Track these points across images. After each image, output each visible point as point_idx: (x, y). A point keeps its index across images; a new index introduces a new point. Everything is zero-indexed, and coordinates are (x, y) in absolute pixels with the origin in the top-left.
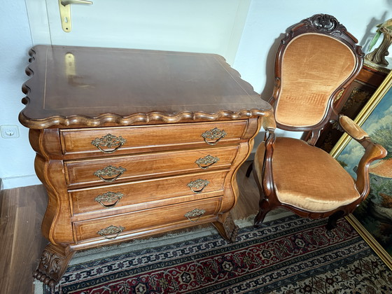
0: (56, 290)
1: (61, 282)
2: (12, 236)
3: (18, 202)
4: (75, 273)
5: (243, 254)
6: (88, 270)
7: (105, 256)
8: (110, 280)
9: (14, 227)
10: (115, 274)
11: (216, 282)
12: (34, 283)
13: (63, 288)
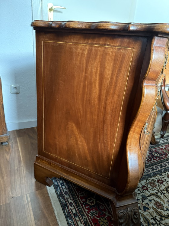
5: (162, 149)
11: (153, 161)
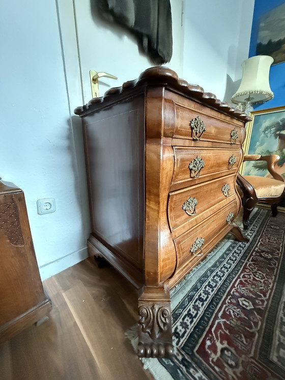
0: (180, 358)
1: (174, 343)
2: (75, 324)
3: (59, 287)
4: (178, 324)
6: (186, 313)
7: (186, 292)
8: (214, 311)
9: (70, 314)
10: (211, 303)
12: (145, 367)
13: (183, 349)
